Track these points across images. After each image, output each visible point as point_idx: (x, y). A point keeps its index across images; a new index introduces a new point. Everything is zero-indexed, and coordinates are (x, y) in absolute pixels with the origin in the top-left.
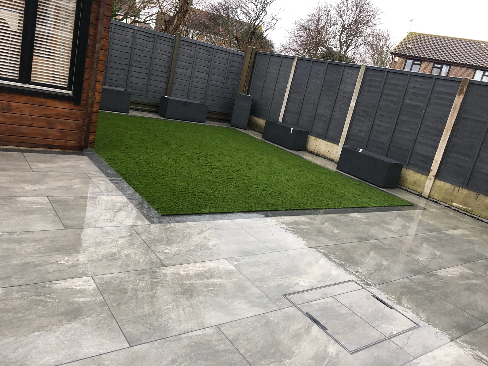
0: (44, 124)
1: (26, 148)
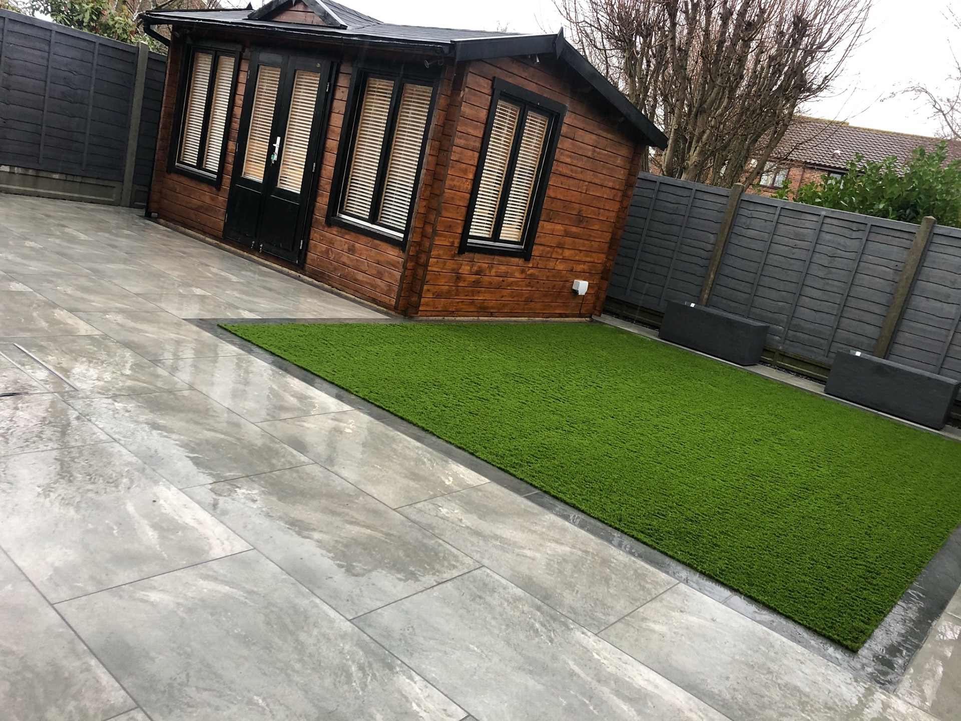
0: (375, 272)
1: (359, 299)
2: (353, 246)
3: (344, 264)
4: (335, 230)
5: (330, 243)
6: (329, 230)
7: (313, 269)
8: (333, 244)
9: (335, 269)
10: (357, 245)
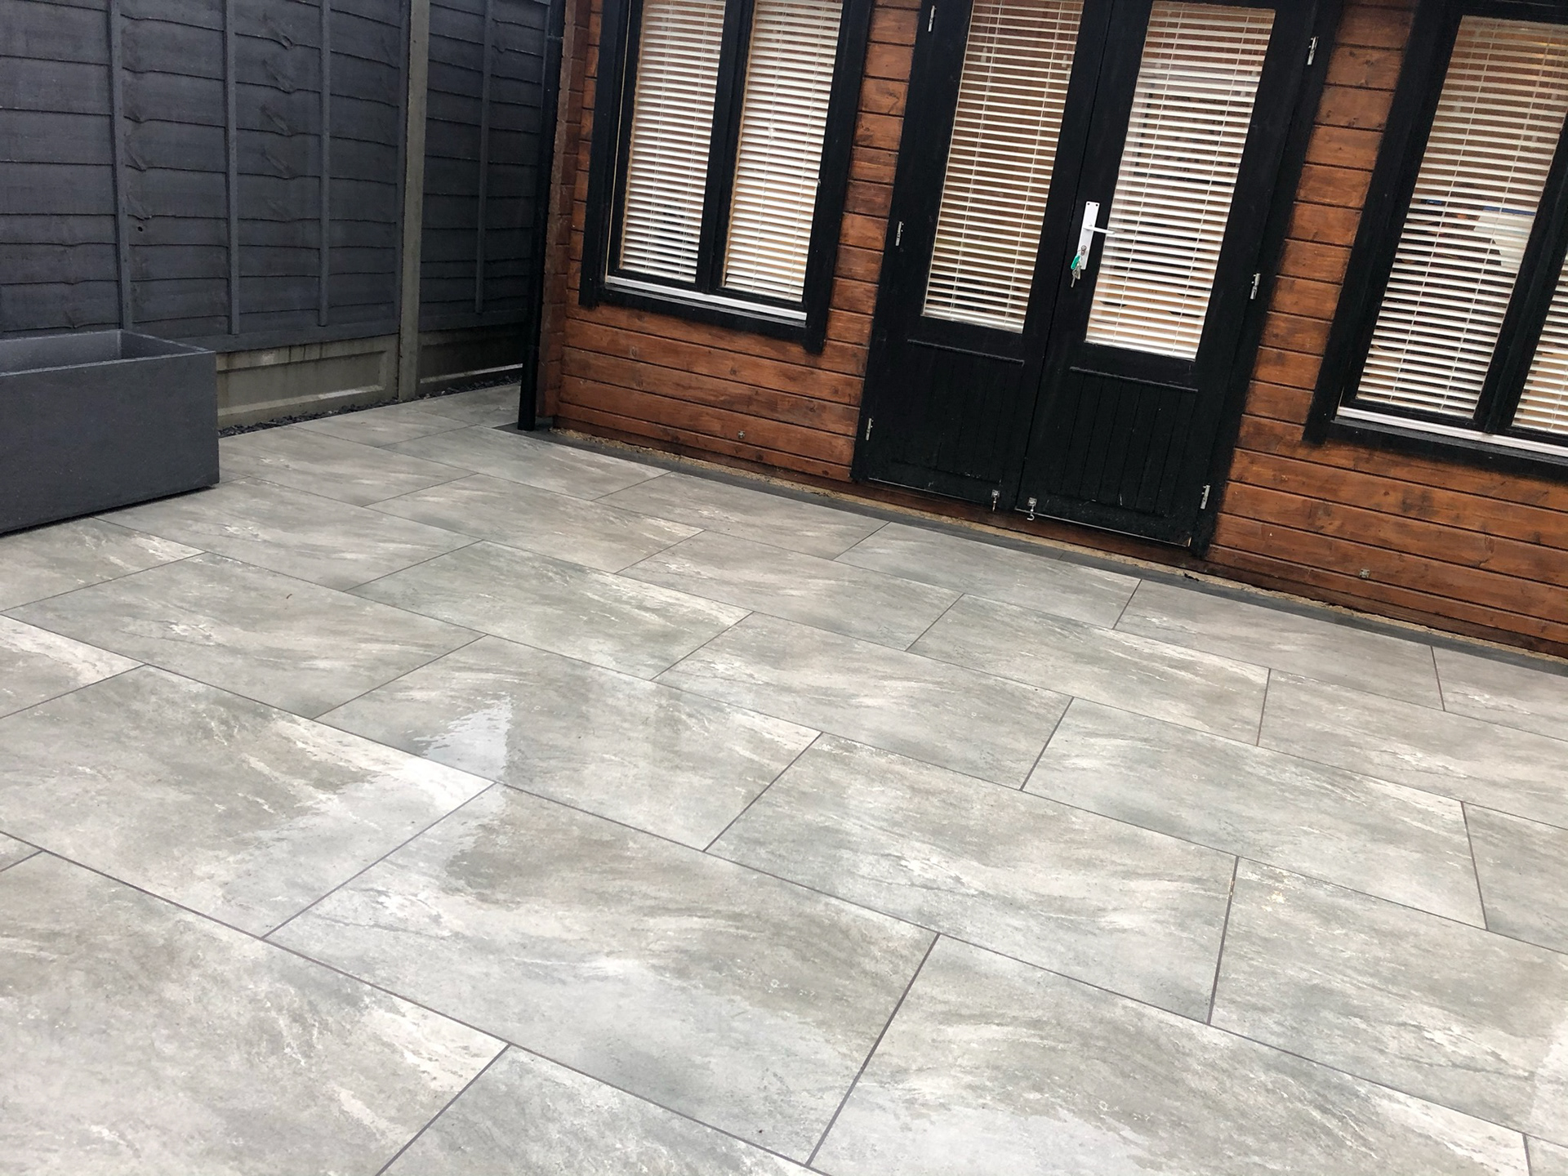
1: (1449, 636)
2: (1425, 497)
3: (1385, 545)
4: (1341, 456)
5: (1321, 489)
6: (1316, 455)
7: (1244, 559)
8: (1334, 492)
9: (1346, 558)
10: (1439, 494)
